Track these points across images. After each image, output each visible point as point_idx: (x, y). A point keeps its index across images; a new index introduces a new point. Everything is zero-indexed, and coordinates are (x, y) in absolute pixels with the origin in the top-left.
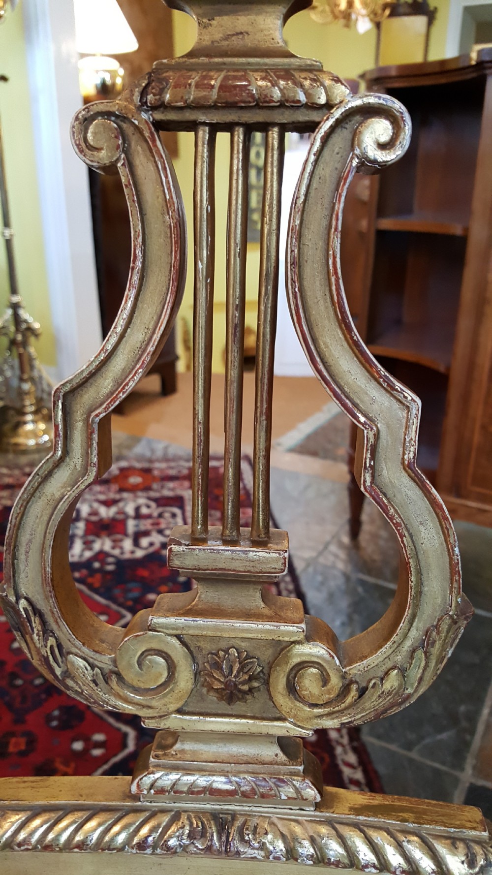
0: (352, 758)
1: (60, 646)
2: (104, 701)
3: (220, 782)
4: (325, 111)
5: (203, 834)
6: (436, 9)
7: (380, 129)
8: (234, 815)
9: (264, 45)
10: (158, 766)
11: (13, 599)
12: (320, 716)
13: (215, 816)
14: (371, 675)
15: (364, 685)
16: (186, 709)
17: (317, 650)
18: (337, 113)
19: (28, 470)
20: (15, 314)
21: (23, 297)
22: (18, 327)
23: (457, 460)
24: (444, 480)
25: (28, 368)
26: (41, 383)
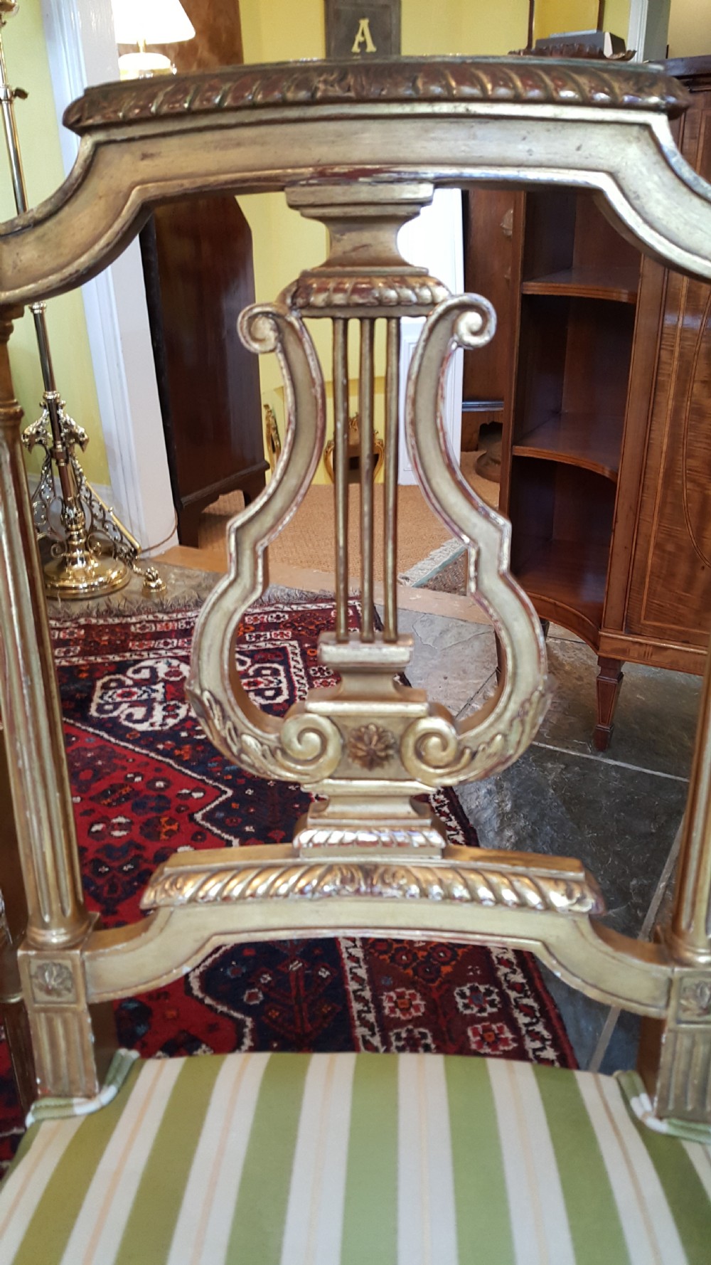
1: (235, 729)
2: (271, 771)
3: (364, 837)
4: (431, 307)
5: (352, 880)
7: (472, 319)
8: (376, 866)
9: (384, 255)
10: (315, 826)
11: (198, 692)
12: (441, 776)
13: (361, 867)
14: (481, 740)
15: (474, 749)
16: (336, 775)
17: (439, 724)
18: (440, 309)
19: (82, 621)
20: (51, 415)
21: (62, 392)
22: (57, 432)
23: (627, 590)
24: (613, 612)
25: (74, 490)
26: (91, 506)
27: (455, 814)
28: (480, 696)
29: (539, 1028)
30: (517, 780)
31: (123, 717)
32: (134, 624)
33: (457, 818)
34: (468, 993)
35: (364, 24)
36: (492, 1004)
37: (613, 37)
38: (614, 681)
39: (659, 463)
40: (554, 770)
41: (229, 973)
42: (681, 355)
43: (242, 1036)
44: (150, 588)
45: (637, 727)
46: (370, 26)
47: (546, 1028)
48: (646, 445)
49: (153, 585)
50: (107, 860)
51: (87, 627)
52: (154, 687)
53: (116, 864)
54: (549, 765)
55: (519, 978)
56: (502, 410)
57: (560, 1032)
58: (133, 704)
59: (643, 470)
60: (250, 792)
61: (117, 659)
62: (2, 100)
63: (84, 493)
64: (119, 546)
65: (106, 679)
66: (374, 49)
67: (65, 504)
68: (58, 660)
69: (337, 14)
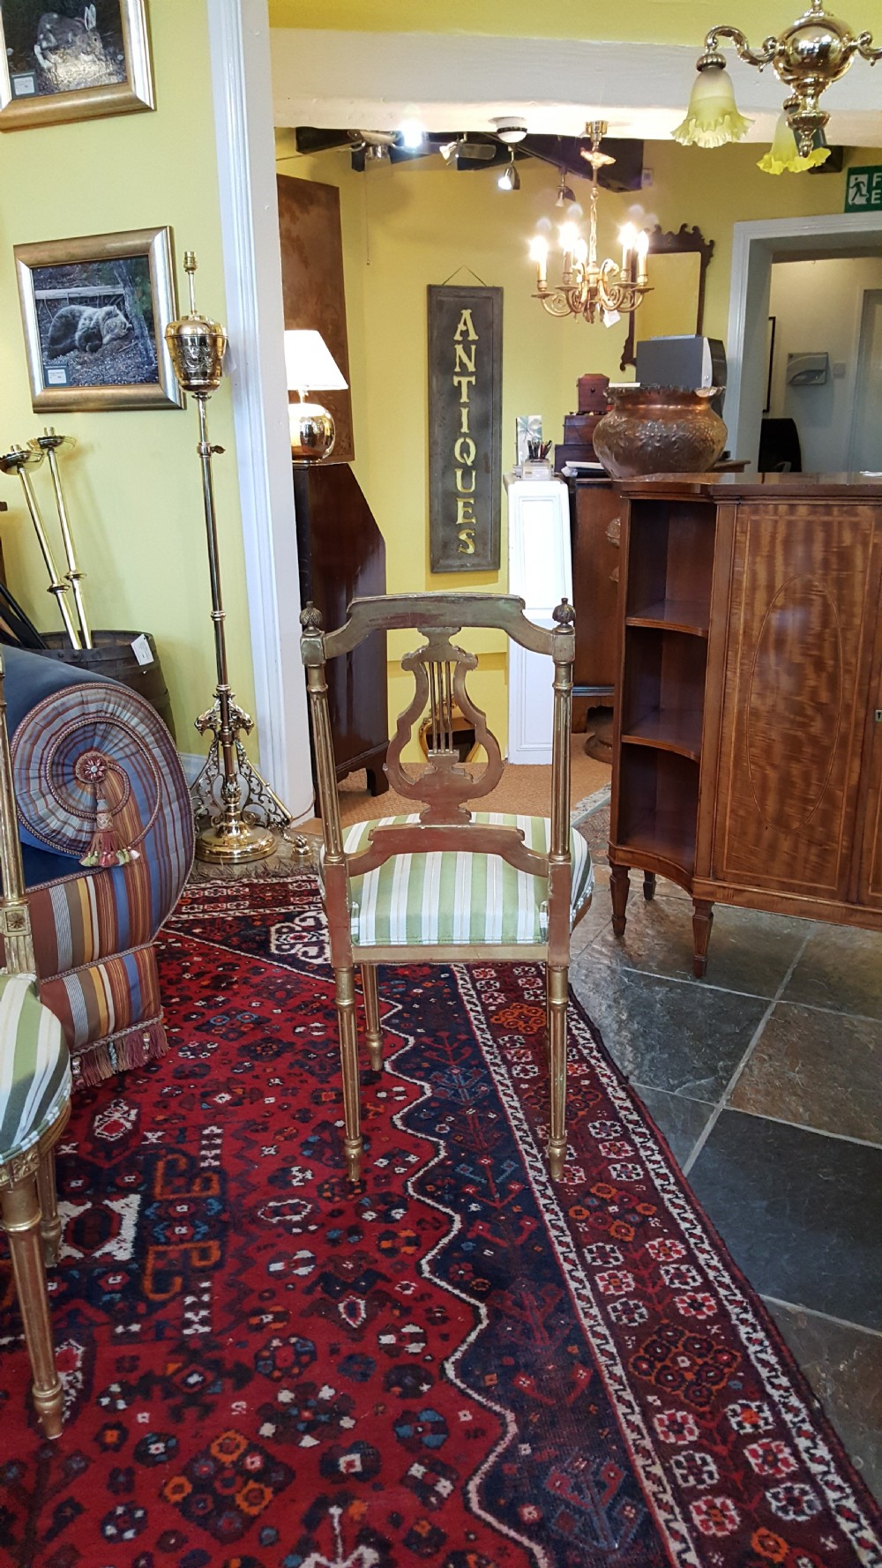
0: (622, 1094)
6: (712, 242)
19: (245, 881)
20: (221, 705)
21: (233, 685)
22: (226, 718)
23: (712, 844)
24: (702, 864)
25: (236, 766)
26: (250, 782)
27: (583, 1020)
28: (599, 938)
29: (650, 1144)
30: (631, 999)
31: (300, 954)
32: (291, 883)
33: (585, 1022)
34: (598, 1126)
35: (466, 314)
36: (616, 1132)
37: (710, 341)
38: (706, 919)
39: (730, 750)
40: (660, 993)
41: (422, 1116)
42: (742, 675)
43: (439, 1150)
44: (298, 853)
45: (727, 961)
46: (473, 316)
47: (655, 1143)
48: (720, 738)
49: (301, 851)
50: (312, 1050)
51: (250, 885)
52: (320, 932)
53: (321, 1052)
54: (657, 988)
55: (635, 1117)
56: (613, 696)
57: (664, 1146)
58: (306, 945)
59: (719, 754)
60: (416, 1006)
61: (283, 911)
62: (202, 455)
63: (244, 770)
64: (273, 816)
65: (278, 926)
66: (477, 338)
67: (226, 780)
68: (232, 912)
69: (441, 304)
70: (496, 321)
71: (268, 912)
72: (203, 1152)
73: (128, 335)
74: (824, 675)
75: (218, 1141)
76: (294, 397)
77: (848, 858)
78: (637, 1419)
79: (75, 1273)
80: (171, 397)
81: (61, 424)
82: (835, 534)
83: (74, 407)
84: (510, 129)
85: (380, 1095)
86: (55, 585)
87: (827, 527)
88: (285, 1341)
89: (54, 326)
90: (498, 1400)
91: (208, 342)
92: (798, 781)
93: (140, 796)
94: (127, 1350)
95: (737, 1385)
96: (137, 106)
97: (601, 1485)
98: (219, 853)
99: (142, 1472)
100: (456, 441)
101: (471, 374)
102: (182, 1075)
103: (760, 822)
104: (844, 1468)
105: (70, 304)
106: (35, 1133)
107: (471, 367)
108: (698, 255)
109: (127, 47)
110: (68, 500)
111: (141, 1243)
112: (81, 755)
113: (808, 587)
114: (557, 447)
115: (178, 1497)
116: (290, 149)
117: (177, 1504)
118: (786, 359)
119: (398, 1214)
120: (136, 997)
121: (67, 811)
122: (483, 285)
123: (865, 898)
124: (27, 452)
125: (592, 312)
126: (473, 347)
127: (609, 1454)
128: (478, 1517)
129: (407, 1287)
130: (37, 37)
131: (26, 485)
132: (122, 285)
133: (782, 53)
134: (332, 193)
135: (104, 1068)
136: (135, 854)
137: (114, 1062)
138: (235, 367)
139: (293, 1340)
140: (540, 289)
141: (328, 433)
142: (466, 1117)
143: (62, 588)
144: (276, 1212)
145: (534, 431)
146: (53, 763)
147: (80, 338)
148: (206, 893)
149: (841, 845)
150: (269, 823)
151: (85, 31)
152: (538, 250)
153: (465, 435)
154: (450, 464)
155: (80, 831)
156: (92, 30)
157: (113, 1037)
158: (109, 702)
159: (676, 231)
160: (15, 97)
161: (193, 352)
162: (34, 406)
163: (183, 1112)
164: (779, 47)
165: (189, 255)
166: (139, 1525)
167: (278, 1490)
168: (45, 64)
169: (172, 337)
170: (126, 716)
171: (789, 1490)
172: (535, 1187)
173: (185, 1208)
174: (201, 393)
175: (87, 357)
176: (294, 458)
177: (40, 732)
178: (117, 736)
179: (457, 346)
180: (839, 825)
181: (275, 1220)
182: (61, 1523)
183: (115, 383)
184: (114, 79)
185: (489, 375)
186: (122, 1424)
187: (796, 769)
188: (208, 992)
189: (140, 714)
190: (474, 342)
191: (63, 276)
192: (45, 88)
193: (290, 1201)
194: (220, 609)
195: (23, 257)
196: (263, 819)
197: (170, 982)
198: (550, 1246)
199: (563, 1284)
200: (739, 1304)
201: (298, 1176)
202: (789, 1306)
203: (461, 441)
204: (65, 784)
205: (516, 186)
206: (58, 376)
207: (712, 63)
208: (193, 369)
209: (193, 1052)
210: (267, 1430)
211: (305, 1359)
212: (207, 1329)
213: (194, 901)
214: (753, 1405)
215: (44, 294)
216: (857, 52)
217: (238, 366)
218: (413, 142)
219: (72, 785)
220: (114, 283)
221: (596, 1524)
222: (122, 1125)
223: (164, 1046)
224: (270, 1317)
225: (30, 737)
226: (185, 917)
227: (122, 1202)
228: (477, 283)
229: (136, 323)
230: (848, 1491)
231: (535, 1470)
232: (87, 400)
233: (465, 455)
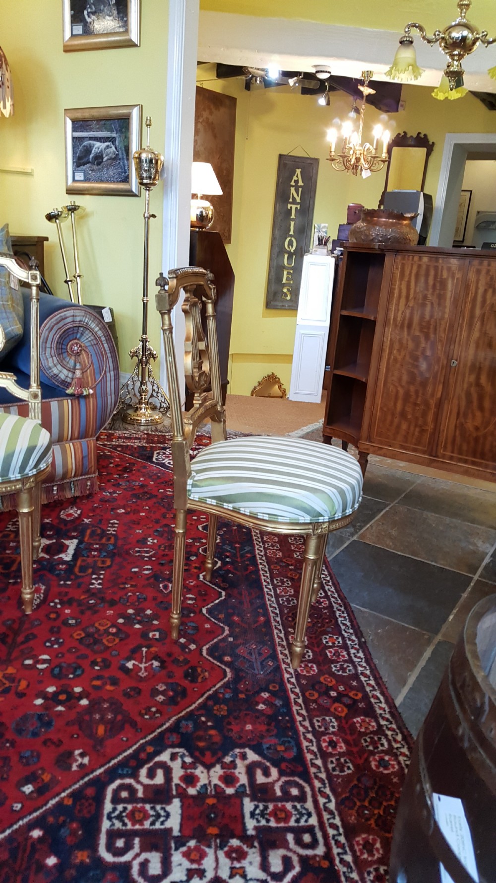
6: (433, 143)
19: (145, 432)
20: (143, 345)
21: (150, 335)
22: (144, 353)
24: (364, 434)
25: (147, 378)
26: (153, 386)
31: (167, 463)
32: (168, 435)
35: (298, 171)
37: (426, 196)
38: (365, 462)
39: (382, 377)
42: (391, 339)
46: (301, 172)
48: (378, 370)
51: (147, 434)
59: (377, 379)
61: (162, 446)
62: (145, 218)
63: (151, 380)
64: (163, 404)
65: (158, 451)
66: (302, 184)
67: (142, 383)
68: (137, 444)
69: (285, 165)
70: (314, 176)
71: (154, 445)
72: (109, 529)
73: (116, 158)
74: (429, 343)
75: (116, 525)
76: (194, 196)
77: (433, 434)
78: (282, 635)
79: (45, 563)
80: (134, 190)
81: (79, 200)
82: (439, 274)
83: (86, 192)
84: (322, 72)
85: (194, 518)
86: (68, 279)
87: (436, 268)
88: (134, 594)
89: (80, 151)
90: (223, 623)
91: (153, 162)
92: (413, 394)
93: (96, 365)
94: (64, 590)
95: (329, 630)
96: (130, 43)
97: (260, 654)
98: (134, 419)
99: (64, 629)
100: (286, 238)
101: (298, 204)
102: (104, 501)
103: (393, 415)
104: (369, 660)
105: (89, 140)
106: (35, 470)
107: (298, 200)
108: (425, 149)
109: (129, 14)
110: (78, 237)
111: (75, 556)
112: (70, 341)
113: (425, 297)
114: (334, 241)
115: (79, 637)
116: (213, 75)
117: (77, 639)
118: (476, 213)
119: (193, 558)
120: (86, 461)
121: (62, 366)
122: (308, 156)
123: (440, 455)
124: (61, 212)
125: (356, 170)
126: (300, 189)
127: (266, 644)
128: (205, 658)
129: (192, 582)
130: (86, 6)
131: (59, 229)
132: (115, 132)
133: (443, 38)
134: (233, 101)
135: (68, 492)
136: (91, 391)
137: (73, 491)
138: (166, 176)
139: (138, 594)
140: (331, 156)
141: (210, 216)
142: (232, 530)
143: (71, 281)
144: (138, 552)
145: (323, 232)
146: (57, 343)
147: (93, 157)
148: (126, 435)
149: (430, 427)
150: (161, 407)
151: (109, 5)
152: (332, 136)
153: (291, 236)
154: (282, 251)
155: (67, 377)
156: (113, 5)
157: (74, 479)
158: (86, 317)
159: (415, 136)
160: (72, 35)
161: (145, 166)
162: (67, 190)
163: (102, 514)
164: (442, 35)
165: (148, 118)
166: (60, 644)
167: (121, 640)
168: (89, 20)
169: (137, 158)
170: (93, 325)
171: (342, 665)
172: (258, 556)
173: (98, 546)
174: (148, 186)
175: (95, 167)
176: (192, 226)
177: (53, 326)
178: (88, 334)
179: (291, 188)
180: (430, 417)
181: (137, 554)
182: (27, 639)
183: (107, 181)
184: (121, 30)
185: (308, 205)
186: (58, 613)
187: (412, 389)
188: (120, 473)
189: (100, 326)
190: (301, 187)
191: (87, 126)
192: (88, 31)
193: (145, 549)
194: (147, 296)
195: (69, 115)
196: (158, 406)
197: (103, 467)
198: (260, 576)
199: (262, 589)
200: (339, 604)
201: (150, 541)
202: (362, 609)
203: (289, 239)
204: (62, 353)
205: (328, 104)
206: (80, 176)
207: (406, 41)
208: (145, 175)
209: (110, 493)
210: (121, 621)
211: (141, 600)
212: (100, 587)
213: (120, 438)
214: (335, 637)
215: (77, 134)
216: (479, 40)
217: (168, 175)
218: (274, 75)
219: (65, 355)
220: (112, 131)
221: (255, 665)
222: (73, 515)
223: (97, 489)
224: (129, 586)
225: (49, 328)
226: (114, 443)
227: (70, 541)
228: (306, 156)
229: (120, 152)
230: (368, 668)
231: (233, 647)
232: (93, 189)
233: (290, 247)
